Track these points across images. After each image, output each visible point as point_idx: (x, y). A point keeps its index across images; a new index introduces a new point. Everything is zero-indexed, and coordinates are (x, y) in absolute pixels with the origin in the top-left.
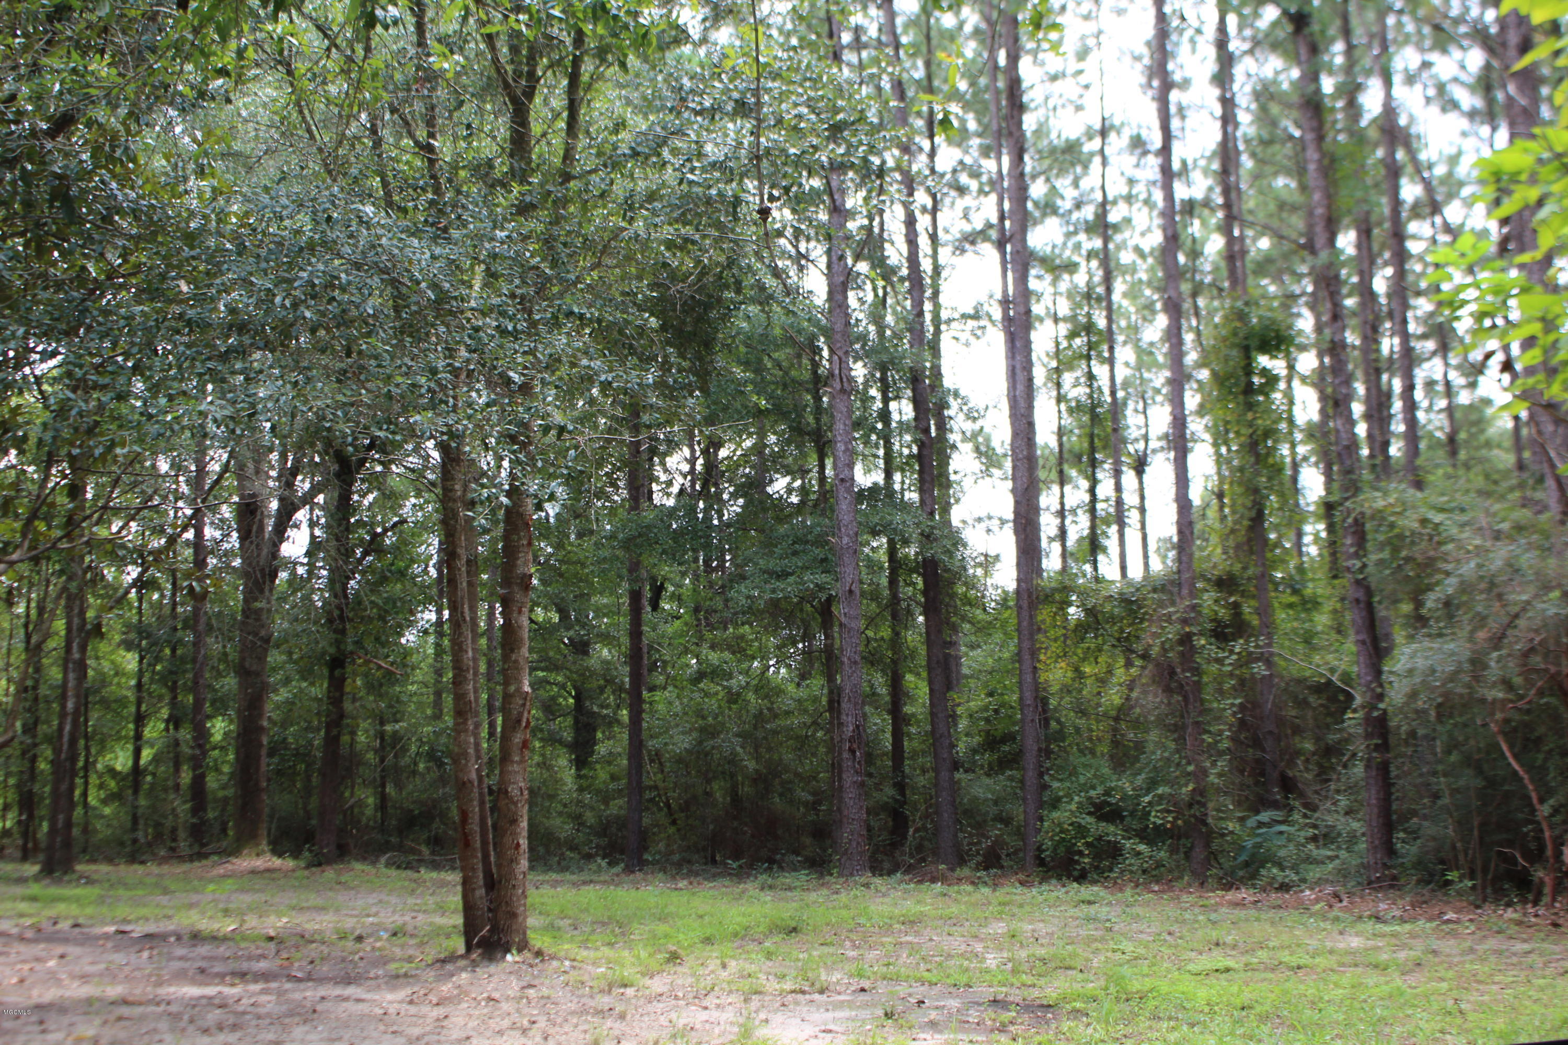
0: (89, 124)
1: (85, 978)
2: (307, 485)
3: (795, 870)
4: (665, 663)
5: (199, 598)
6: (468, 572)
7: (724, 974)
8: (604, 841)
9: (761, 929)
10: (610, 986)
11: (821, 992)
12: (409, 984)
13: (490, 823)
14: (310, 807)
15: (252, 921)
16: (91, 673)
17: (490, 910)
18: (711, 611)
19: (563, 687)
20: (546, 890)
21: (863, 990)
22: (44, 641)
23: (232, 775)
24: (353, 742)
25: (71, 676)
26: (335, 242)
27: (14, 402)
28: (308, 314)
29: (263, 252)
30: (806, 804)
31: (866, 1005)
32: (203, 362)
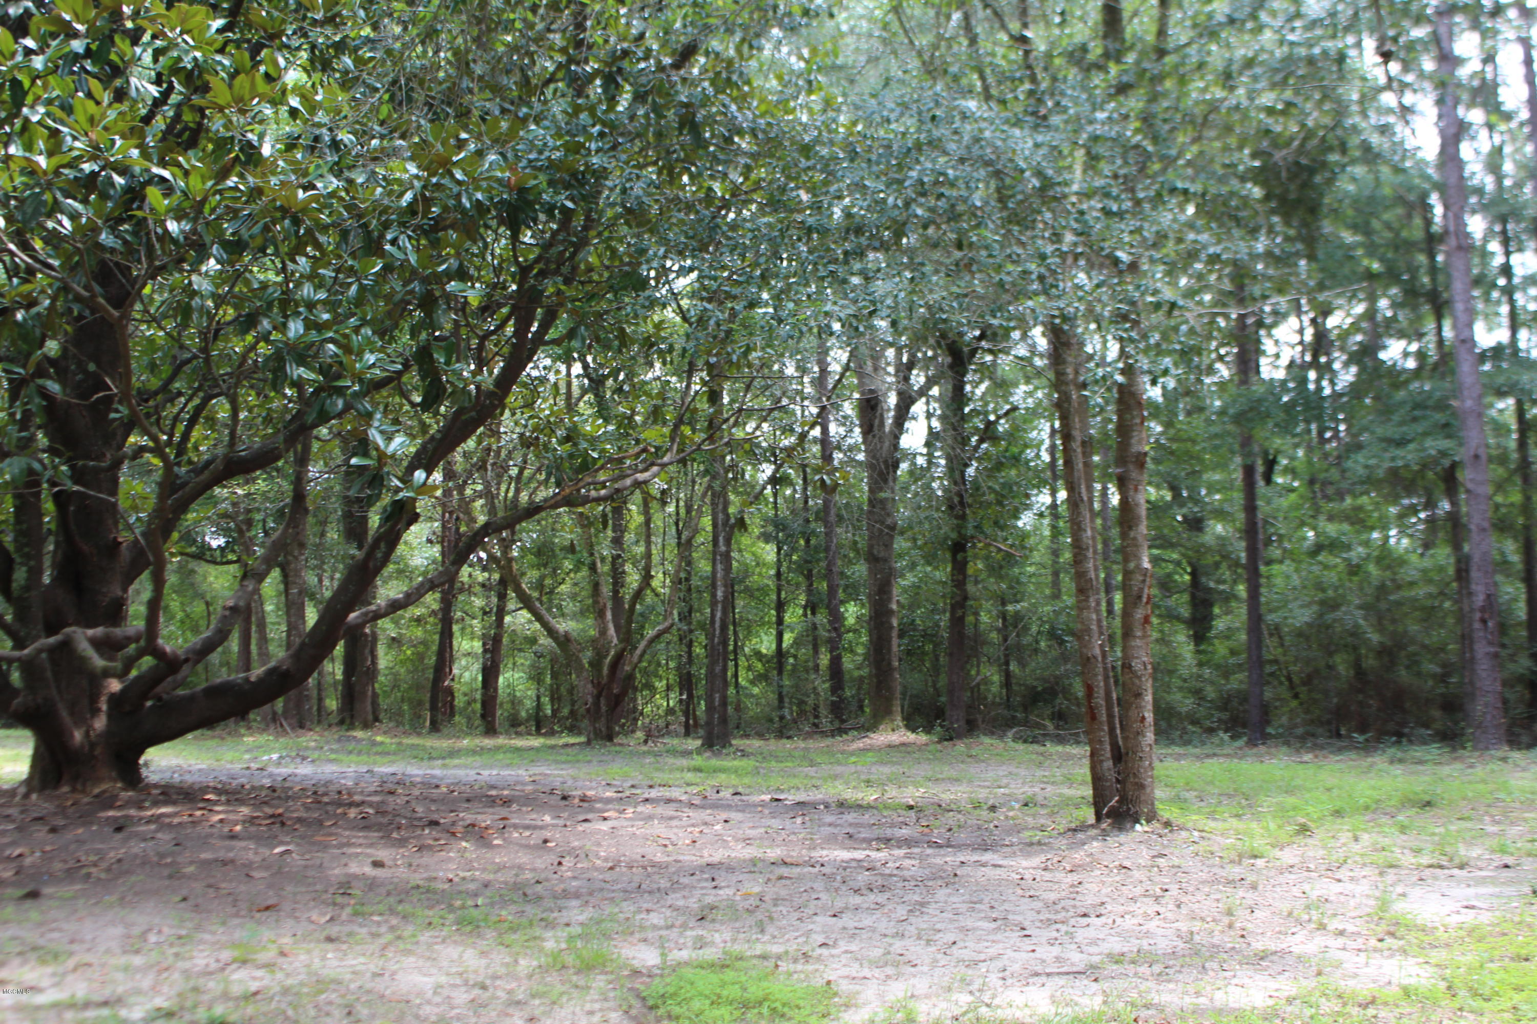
0: (707, 54)
1: (747, 841)
2: (922, 380)
3: (1425, 743)
4: (1281, 537)
5: (829, 490)
6: (1084, 453)
7: (1356, 847)
8: (1225, 716)
9: (1393, 803)
10: (1240, 856)
11: (1461, 867)
12: (1043, 851)
13: (1114, 696)
14: (939, 685)
15: (892, 792)
16: (735, 564)
17: (1118, 781)
18: (1326, 483)
19: (1178, 563)
20: (1170, 763)
21: (1507, 866)
22: (693, 537)
23: (866, 657)
24: (977, 621)
25: (719, 567)
26: (940, 140)
27: (656, 318)
28: (919, 212)
29: (874, 157)
30: (1434, 676)
31: (1510, 882)
32: (825, 265)
